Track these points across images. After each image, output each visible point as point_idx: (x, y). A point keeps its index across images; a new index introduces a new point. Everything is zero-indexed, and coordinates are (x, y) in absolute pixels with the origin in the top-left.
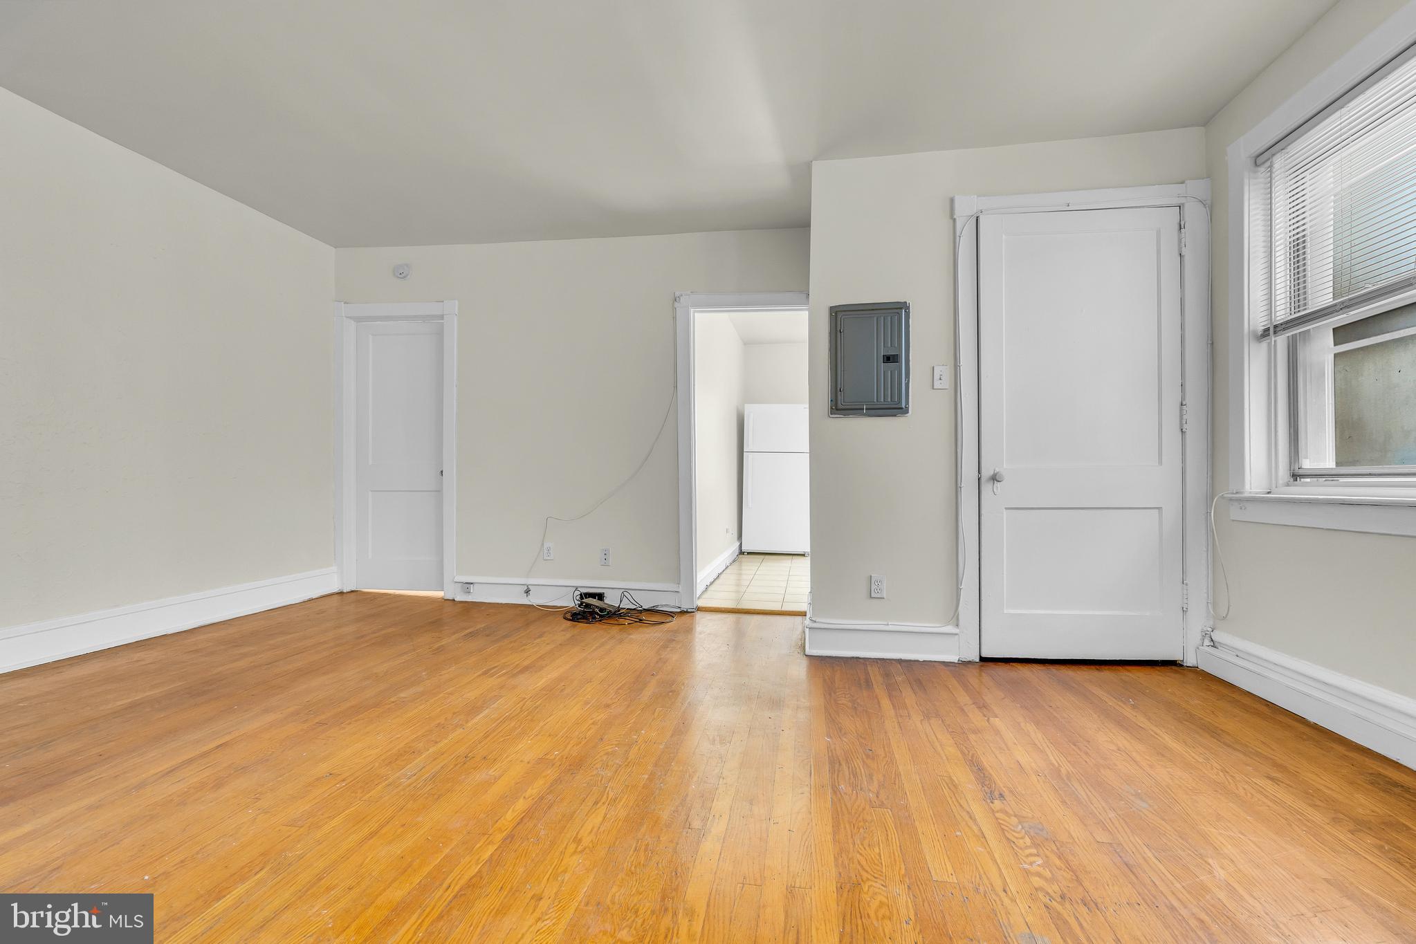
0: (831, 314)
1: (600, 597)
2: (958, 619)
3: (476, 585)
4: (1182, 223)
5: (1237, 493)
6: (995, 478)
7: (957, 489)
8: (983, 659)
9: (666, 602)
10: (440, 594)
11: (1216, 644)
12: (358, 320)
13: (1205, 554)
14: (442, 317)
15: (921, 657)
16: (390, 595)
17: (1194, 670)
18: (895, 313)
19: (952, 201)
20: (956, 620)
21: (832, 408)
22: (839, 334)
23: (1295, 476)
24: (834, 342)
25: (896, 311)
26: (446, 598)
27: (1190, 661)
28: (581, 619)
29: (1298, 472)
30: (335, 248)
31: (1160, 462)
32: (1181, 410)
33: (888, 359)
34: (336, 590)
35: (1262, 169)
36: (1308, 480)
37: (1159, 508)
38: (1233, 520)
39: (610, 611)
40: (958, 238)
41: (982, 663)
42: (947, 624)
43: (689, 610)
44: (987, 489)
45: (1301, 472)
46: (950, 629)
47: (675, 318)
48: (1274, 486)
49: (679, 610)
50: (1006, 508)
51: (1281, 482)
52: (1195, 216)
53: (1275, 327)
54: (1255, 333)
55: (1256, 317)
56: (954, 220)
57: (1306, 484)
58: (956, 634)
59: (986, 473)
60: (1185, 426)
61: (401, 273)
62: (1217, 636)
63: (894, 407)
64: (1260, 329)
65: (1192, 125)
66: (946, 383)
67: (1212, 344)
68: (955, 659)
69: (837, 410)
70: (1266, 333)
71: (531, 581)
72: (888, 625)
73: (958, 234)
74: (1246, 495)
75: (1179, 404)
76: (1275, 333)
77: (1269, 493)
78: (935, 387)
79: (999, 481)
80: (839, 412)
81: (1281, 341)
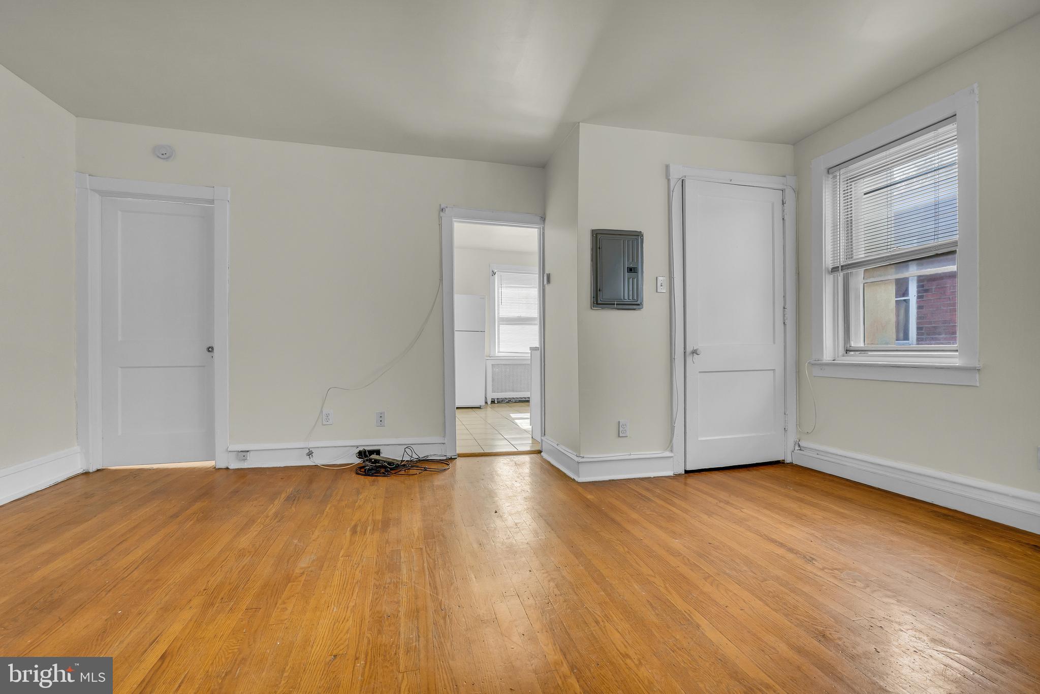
0: (593, 235)
1: (378, 452)
2: (672, 447)
3: (252, 453)
4: (784, 201)
5: (818, 360)
6: (695, 352)
7: (672, 360)
8: (686, 472)
9: (434, 452)
10: (209, 464)
11: (802, 449)
12: (102, 193)
13: (795, 396)
14: (212, 202)
15: (652, 475)
16: (150, 469)
17: (791, 465)
18: (634, 239)
19: (667, 167)
20: (670, 447)
21: (594, 303)
22: (598, 250)
23: (847, 351)
24: (594, 254)
25: (636, 237)
26: (217, 468)
27: (788, 460)
28: (375, 473)
29: (848, 348)
30: (76, 117)
31: (774, 343)
32: (784, 311)
33: (631, 270)
34: (81, 471)
35: (831, 176)
36: (852, 353)
37: (774, 370)
38: (815, 376)
39: (398, 464)
40: (671, 192)
41: (686, 475)
42: (666, 450)
43: (453, 457)
44: (689, 360)
45: (851, 348)
46: (668, 454)
47: (440, 225)
48: (837, 356)
49: (445, 458)
50: (700, 372)
51: (840, 354)
52: (790, 197)
53: (842, 266)
54: (827, 269)
55: (828, 261)
56: (669, 180)
57: (852, 356)
58: (672, 457)
59: (689, 349)
60: (786, 321)
61: (164, 154)
62: (802, 444)
63: (634, 304)
64: (831, 267)
65: (788, 144)
66: (664, 289)
67: (798, 274)
68: (671, 473)
69: (597, 304)
70: (835, 270)
71: (311, 444)
72: (630, 455)
73: (672, 189)
74: (824, 361)
75: (782, 308)
76: (842, 270)
77: (834, 360)
78: (658, 291)
79: (698, 355)
80: (599, 306)
81: (840, 275)
